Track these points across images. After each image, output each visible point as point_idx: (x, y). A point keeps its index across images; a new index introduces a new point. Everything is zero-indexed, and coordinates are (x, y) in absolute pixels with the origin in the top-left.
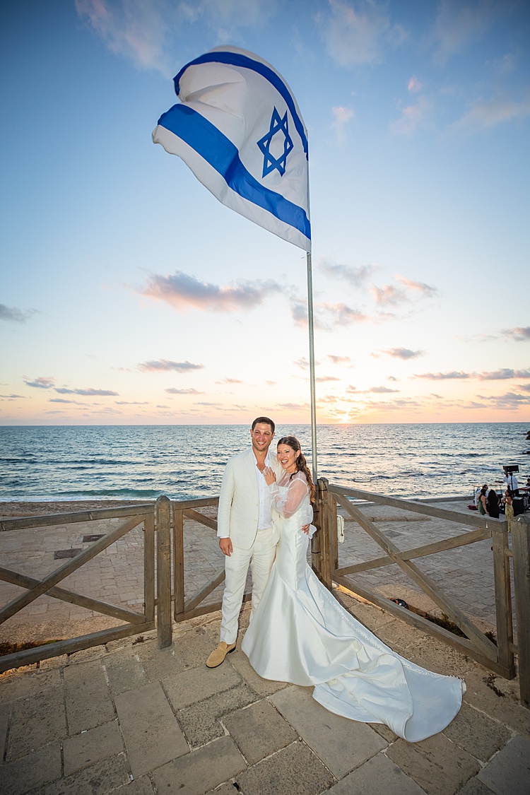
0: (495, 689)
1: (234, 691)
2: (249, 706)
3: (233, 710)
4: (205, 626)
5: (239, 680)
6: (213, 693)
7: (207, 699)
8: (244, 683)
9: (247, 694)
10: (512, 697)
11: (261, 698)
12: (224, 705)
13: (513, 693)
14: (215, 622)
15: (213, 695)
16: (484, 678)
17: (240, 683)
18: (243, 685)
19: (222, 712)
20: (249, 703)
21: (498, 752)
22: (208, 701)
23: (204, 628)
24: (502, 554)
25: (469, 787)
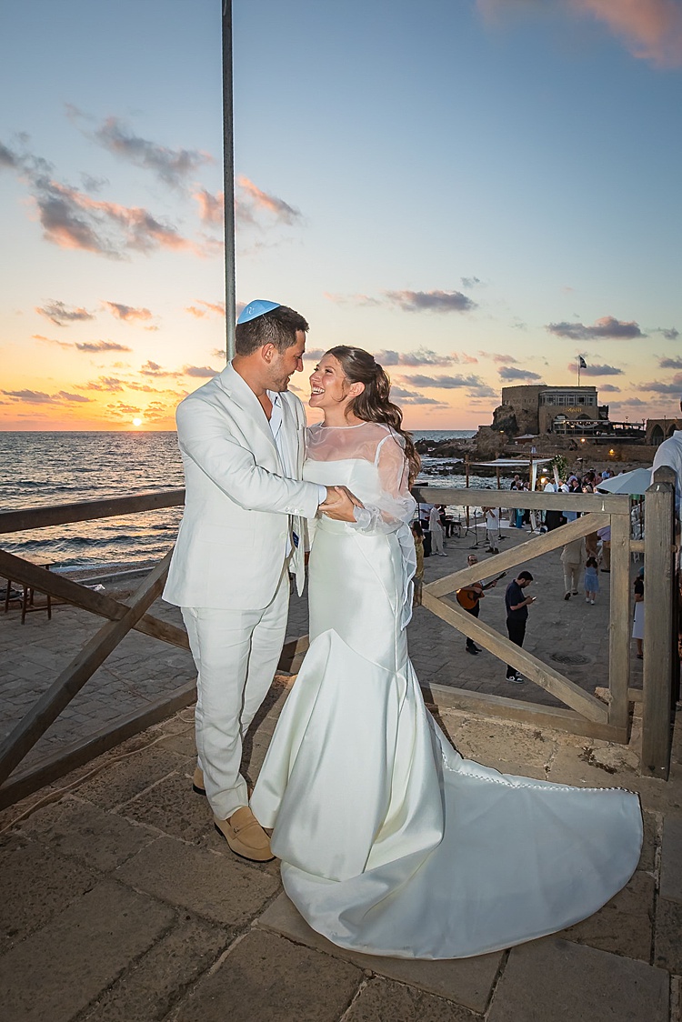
0: (601, 766)
1: (172, 940)
2: (222, 959)
3: (190, 983)
4: (18, 828)
5: (169, 914)
6: (119, 968)
7: (110, 987)
8: (183, 914)
9: (204, 935)
10: (627, 769)
11: (239, 930)
12: (163, 983)
13: (624, 763)
14: (42, 810)
15: (121, 973)
16: (579, 756)
17: (175, 920)
18: (181, 921)
19: (166, 1000)
20: (221, 951)
21: (658, 849)
22: (119, 992)
23: (19, 833)
24: (627, 549)
25: (663, 916)
